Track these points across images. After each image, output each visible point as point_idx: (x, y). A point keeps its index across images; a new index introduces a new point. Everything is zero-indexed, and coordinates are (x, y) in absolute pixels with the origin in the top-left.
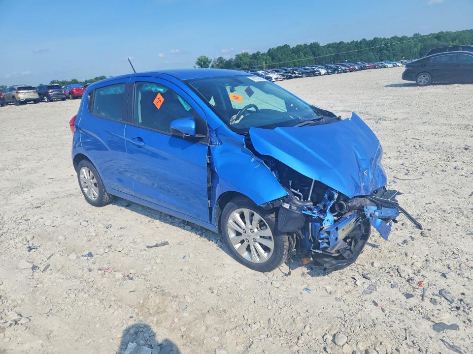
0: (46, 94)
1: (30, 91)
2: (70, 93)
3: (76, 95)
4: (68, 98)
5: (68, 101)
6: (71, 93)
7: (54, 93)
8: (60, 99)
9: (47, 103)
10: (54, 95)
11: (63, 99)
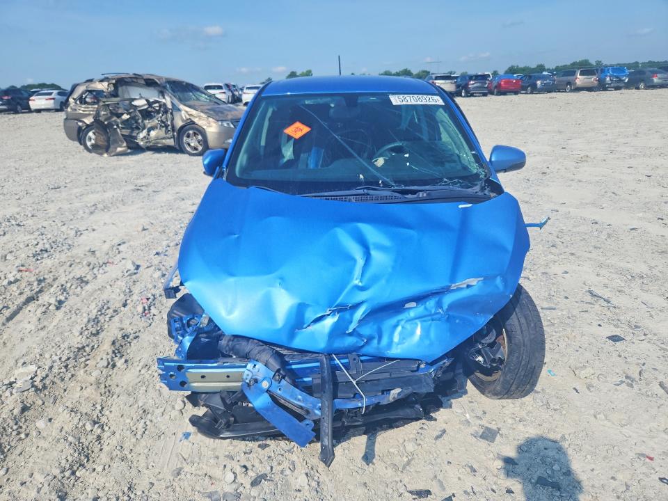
0: (466, 87)
1: (447, 81)
2: (496, 87)
3: (503, 90)
4: (492, 93)
5: (490, 97)
6: (499, 86)
7: (475, 85)
8: (480, 93)
9: (464, 98)
10: (474, 88)
11: (485, 95)
